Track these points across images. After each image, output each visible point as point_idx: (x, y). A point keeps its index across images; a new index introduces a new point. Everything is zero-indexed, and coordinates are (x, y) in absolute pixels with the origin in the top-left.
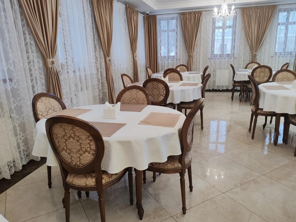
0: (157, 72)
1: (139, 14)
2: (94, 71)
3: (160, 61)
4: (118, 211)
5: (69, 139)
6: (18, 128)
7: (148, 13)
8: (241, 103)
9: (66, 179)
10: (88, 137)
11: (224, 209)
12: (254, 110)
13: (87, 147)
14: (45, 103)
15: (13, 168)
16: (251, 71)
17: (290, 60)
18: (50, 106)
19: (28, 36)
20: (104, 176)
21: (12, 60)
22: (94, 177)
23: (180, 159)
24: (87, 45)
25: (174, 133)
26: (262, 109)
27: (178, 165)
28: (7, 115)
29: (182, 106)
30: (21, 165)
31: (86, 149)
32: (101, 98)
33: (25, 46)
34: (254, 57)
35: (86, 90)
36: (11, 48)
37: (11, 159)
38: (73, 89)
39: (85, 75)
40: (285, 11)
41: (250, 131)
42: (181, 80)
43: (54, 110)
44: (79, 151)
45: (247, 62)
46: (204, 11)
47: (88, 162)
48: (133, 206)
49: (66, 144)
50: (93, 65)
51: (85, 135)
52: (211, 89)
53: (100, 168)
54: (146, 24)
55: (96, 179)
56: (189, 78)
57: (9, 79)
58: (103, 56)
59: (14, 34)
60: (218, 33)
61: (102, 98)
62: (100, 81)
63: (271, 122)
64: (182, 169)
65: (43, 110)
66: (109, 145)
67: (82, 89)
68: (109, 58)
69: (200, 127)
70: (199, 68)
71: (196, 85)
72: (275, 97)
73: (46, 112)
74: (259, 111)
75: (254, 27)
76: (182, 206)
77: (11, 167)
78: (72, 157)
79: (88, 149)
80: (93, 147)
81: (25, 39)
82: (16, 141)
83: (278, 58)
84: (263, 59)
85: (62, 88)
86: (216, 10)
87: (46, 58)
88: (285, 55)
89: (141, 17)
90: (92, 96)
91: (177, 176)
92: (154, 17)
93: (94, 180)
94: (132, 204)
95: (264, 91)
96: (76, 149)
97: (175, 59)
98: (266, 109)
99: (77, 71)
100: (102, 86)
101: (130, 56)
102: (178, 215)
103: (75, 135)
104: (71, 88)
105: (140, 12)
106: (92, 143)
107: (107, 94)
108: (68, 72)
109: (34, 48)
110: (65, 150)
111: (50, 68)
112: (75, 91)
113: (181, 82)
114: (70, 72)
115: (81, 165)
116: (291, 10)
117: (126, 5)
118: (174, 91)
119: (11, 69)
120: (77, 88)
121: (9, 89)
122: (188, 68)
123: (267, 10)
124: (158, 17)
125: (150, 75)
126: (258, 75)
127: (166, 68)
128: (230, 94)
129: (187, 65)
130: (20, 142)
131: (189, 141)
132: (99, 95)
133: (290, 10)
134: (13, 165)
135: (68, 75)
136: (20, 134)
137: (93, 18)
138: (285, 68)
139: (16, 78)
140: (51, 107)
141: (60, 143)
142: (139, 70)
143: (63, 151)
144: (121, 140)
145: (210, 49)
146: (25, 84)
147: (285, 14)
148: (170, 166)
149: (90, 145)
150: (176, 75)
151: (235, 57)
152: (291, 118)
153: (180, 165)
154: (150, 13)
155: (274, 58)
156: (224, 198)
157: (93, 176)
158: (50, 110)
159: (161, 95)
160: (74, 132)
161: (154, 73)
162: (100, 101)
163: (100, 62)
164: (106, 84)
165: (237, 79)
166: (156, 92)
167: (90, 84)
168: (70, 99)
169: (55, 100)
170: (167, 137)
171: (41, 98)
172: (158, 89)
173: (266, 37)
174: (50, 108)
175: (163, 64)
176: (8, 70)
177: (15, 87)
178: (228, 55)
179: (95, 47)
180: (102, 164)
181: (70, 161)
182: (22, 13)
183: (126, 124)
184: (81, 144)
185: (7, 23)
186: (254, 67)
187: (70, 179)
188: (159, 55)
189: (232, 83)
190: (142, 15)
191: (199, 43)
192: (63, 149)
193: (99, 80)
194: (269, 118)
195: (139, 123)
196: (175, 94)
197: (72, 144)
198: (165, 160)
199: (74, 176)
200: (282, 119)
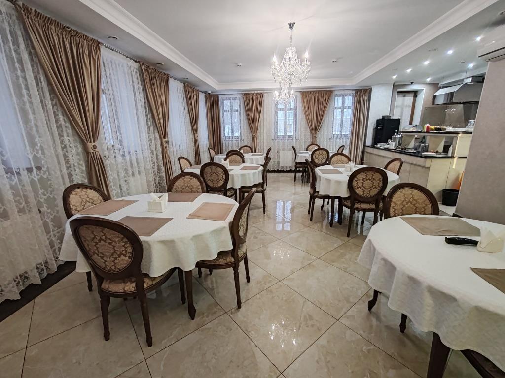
0: (221, 153)
1: (200, 93)
2: (148, 154)
3: (223, 142)
4: (168, 312)
5: (100, 242)
6: (51, 224)
7: (210, 92)
8: (303, 184)
9: (101, 285)
10: (122, 239)
12: (312, 193)
13: (121, 250)
14: (80, 196)
15: (45, 270)
16: (311, 153)
17: (346, 142)
19: (61, 118)
20: (146, 280)
21: (39, 145)
22: (133, 282)
23: (233, 252)
24: (139, 127)
25: (224, 227)
26: (318, 192)
27: (231, 259)
28: (35, 210)
29: (244, 190)
30: (56, 266)
31: (121, 253)
32: (157, 183)
33: (57, 130)
34: (314, 138)
35: (138, 175)
36: (38, 131)
37: (41, 260)
38: (122, 174)
39: (137, 159)
40: (340, 96)
41: (309, 213)
42: (243, 162)
43: (92, 203)
44: (113, 254)
45: (309, 144)
46: (266, 93)
47: (125, 266)
48: (185, 305)
49: (97, 248)
50: (146, 147)
51: (119, 237)
52: (276, 170)
53: (140, 270)
54: (208, 104)
55: (136, 284)
56: (252, 161)
57: (35, 168)
58: (158, 138)
59: (42, 115)
60: (281, 114)
61: (159, 183)
62: (156, 164)
63: (328, 203)
64: (235, 264)
65: (78, 204)
66: (149, 245)
67: (133, 174)
68: (166, 140)
69: (262, 210)
70: (263, 149)
71: (257, 168)
72: (329, 180)
74: (316, 194)
75: (313, 110)
76: (236, 301)
77: (43, 270)
78: (105, 261)
79: (124, 252)
80: (130, 249)
81: (57, 121)
82: (48, 239)
83: (335, 140)
84: (323, 141)
85: (108, 174)
86: (276, 93)
87: (86, 141)
88: (341, 137)
89: (202, 97)
91: (231, 270)
92: (217, 96)
93: (134, 285)
94: (184, 303)
95: (319, 175)
96: (109, 252)
97: (239, 139)
98: (321, 193)
99: (127, 154)
100: (158, 170)
101: (191, 136)
102: (233, 310)
103: (106, 238)
104: (119, 174)
105: (200, 91)
106: (128, 245)
107: (165, 178)
108: (115, 157)
109: (70, 131)
110: (96, 254)
111: (92, 153)
112: (125, 177)
113: (243, 165)
114: (118, 156)
115: (117, 270)
116: (346, 96)
117: (184, 84)
118: (234, 176)
119: (39, 156)
120: (127, 173)
121: (36, 180)
122: (253, 149)
123: (325, 94)
124: (220, 97)
125: (212, 156)
126: (317, 157)
127: (230, 149)
128: (293, 174)
129: (251, 146)
130: (53, 239)
131: (241, 233)
132: (155, 180)
133: (344, 95)
134: (45, 267)
135: (115, 160)
136: (53, 231)
137: (146, 97)
138: (340, 151)
139: (46, 167)
140: (88, 200)
141: (90, 246)
142: (201, 150)
143: (94, 255)
144: (163, 239)
145: (273, 131)
146: (58, 172)
147: (341, 98)
148: (222, 261)
149: (126, 248)
150: (238, 158)
151: (297, 138)
152: (343, 201)
153: (233, 260)
154: (212, 92)
155: (332, 140)
156: (281, 286)
157: (133, 280)
158: (87, 203)
159: (221, 179)
160: (104, 234)
161: (218, 154)
162: (156, 186)
163: (156, 144)
164: (163, 168)
165: (298, 161)
166: (214, 176)
167: (143, 169)
168: (119, 186)
170: (217, 232)
171: (75, 190)
172: (217, 173)
173: (324, 119)
175: (227, 144)
176: (35, 157)
177: (45, 176)
178: (291, 136)
179: (149, 128)
180: (141, 266)
181: (104, 266)
182: (52, 91)
183: (172, 218)
184: (114, 246)
185: (31, 103)
186: (314, 149)
187: (105, 285)
188: (222, 135)
189: (294, 164)
190: (204, 94)
191: (262, 124)
192: (94, 253)
193: (154, 163)
194: (326, 200)
195: (187, 216)
196: (236, 178)
197: (104, 247)
198: (215, 256)
199: (110, 282)
200: (337, 202)
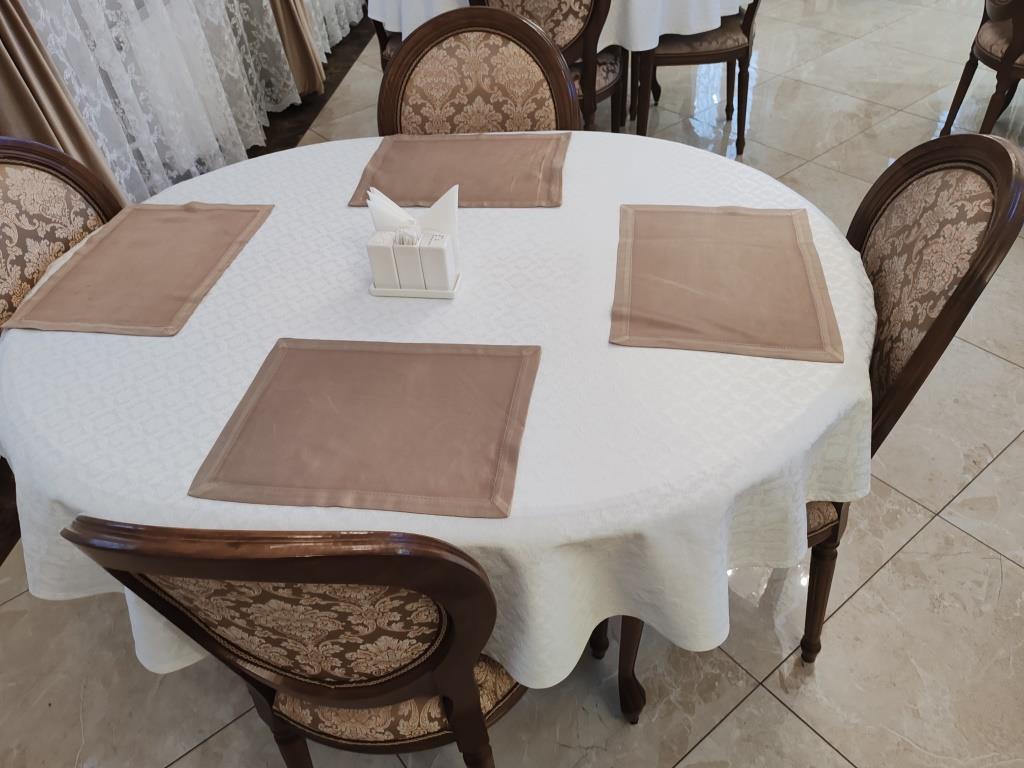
11: (965, 609)
13: (384, 621)
18: (23, 218)
31: (379, 629)
47: (395, 666)
64: (837, 526)
73: (13, 263)
78: (293, 652)
79: (396, 627)
90: (198, 30)
96: (314, 630)
103: (297, 594)
106: (420, 604)
110: (242, 628)
140: (30, 228)
143: (224, 626)
149: (407, 614)
153: (833, 513)
158: (29, 242)
159: (571, 11)
169: (37, 172)
174: (23, 234)
181: (284, 663)
184: (345, 615)
192: (226, 623)
197: (286, 616)
